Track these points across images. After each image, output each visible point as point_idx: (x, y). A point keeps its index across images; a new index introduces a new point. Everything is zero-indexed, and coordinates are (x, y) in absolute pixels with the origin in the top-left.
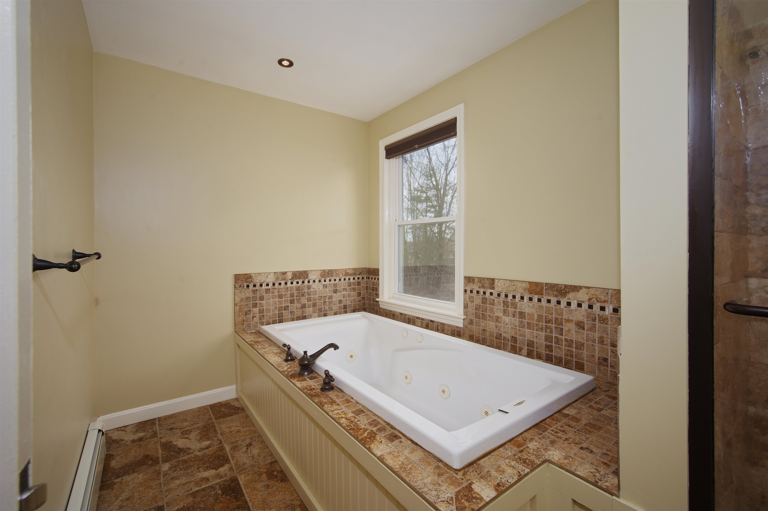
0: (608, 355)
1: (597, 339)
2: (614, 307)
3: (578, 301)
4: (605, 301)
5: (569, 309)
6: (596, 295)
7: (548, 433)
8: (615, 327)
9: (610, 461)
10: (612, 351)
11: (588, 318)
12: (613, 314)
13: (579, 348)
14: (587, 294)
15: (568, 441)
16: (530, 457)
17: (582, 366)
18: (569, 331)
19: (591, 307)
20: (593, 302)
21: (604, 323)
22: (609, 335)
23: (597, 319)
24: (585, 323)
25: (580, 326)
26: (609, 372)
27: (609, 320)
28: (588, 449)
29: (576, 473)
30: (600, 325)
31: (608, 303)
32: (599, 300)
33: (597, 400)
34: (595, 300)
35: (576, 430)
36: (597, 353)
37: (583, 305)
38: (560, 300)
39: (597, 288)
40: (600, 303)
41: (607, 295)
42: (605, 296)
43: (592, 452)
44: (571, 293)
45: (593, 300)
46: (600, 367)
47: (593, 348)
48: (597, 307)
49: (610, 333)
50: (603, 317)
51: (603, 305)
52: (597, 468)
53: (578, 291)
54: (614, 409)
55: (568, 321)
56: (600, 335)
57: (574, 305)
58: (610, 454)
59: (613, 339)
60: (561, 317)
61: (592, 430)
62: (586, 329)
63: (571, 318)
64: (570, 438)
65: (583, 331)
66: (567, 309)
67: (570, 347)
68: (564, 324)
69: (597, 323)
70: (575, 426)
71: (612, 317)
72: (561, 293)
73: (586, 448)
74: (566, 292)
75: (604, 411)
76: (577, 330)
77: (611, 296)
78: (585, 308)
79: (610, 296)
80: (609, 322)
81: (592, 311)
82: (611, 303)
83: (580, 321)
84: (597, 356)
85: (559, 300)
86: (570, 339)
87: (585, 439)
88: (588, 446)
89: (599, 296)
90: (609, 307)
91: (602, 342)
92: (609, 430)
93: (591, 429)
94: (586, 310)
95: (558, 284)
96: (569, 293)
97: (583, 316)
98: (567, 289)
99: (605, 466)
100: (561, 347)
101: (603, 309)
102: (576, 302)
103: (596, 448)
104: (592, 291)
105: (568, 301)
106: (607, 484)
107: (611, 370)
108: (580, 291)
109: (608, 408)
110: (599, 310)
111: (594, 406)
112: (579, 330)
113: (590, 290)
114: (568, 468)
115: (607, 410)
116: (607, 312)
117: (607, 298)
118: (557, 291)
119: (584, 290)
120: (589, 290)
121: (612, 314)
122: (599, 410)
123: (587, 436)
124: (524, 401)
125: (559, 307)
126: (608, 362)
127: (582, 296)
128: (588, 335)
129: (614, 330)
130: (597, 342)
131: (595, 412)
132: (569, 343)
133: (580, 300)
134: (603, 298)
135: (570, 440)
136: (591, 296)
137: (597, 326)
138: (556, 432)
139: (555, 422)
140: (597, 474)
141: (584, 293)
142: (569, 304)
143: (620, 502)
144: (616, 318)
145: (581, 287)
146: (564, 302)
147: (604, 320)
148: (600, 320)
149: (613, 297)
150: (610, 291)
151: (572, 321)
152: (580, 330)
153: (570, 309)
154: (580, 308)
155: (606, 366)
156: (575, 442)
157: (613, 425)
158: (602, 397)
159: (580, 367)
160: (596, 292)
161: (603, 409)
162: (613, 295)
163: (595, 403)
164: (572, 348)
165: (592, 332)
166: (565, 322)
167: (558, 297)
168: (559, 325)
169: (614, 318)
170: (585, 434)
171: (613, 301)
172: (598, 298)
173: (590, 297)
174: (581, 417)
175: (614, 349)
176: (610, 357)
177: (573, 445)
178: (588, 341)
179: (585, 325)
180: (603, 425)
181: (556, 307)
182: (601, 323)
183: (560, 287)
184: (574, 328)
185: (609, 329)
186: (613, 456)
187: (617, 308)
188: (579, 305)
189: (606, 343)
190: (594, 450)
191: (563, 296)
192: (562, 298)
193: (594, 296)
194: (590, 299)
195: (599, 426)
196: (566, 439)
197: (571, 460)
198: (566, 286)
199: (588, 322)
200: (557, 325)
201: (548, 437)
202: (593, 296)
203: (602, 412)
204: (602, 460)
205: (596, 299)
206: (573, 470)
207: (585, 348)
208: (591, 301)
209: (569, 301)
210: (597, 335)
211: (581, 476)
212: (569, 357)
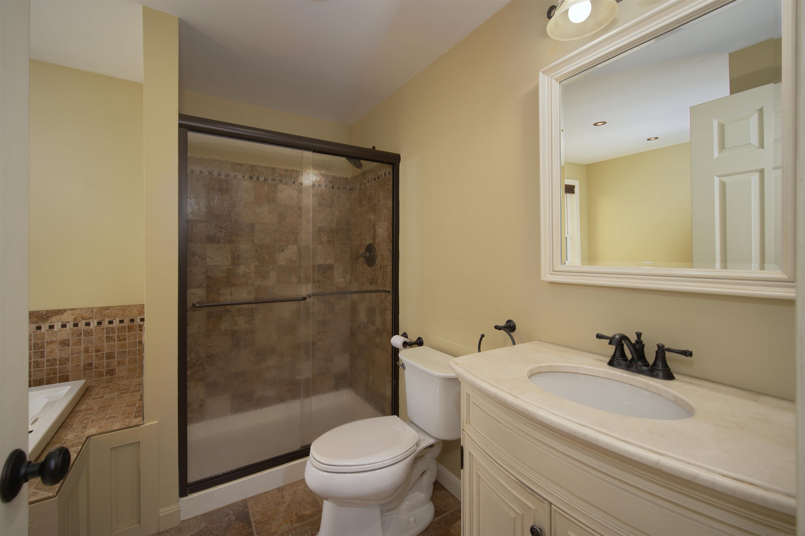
0: (93, 360)
1: (82, 350)
2: (98, 321)
3: (62, 323)
4: (90, 318)
5: (51, 332)
6: (81, 315)
7: (75, 425)
8: (99, 336)
9: (128, 415)
10: (96, 356)
11: (73, 335)
12: (98, 327)
13: (64, 363)
14: (72, 315)
15: (95, 421)
16: (74, 442)
17: (67, 378)
18: (52, 351)
19: (76, 325)
20: (78, 320)
21: (89, 336)
22: (94, 344)
23: (83, 334)
24: (70, 340)
25: (64, 344)
26: (94, 373)
27: (94, 332)
28: (111, 417)
29: (113, 429)
30: (86, 338)
31: (93, 319)
32: (84, 318)
33: (95, 393)
34: (80, 319)
35: (95, 414)
36: (82, 362)
37: (68, 325)
38: (41, 325)
39: (82, 308)
40: (85, 321)
41: (92, 312)
42: (90, 314)
43: (114, 417)
44: (54, 317)
45: (78, 319)
46: (85, 372)
47: (78, 359)
48: (82, 325)
49: (95, 342)
50: (88, 331)
51: (88, 321)
52: (123, 421)
53: (62, 314)
54: (111, 392)
55: (51, 342)
56: (85, 346)
57: (57, 327)
58: (126, 412)
59: (98, 346)
60: (42, 341)
61: (106, 408)
62: (71, 345)
63: (54, 339)
64: (95, 419)
65: (68, 348)
66: (49, 332)
67: (53, 365)
68: (46, 347)
69: (83, 338)
70: (91, 412)
71: (97, 329)
72: (42, 318)
73: (109, 418)
74: (48, 317)
75: (105, 396)
76: (62, 348)
77: (96, 313)
78: (70, 327)
79: (94, 313)
80: (94, 333)
81: (78, 328)
82: (95, 319)
83: (64, 340)
84: (82, 364)
85: (39, 326)
86: (52, 359)
87: (105, 414)
88: (110, 416)
89: (84, 315)
90: (93, 322)
91: (87, 351)
92: (116, 403)
93: (104, 409)
94: (71, 329)
95: (38, 311)
96: (51, 317)
97: (68, 334)
98: (50, 313)
99: (127, 418)
100: (42, 369)
101: (88, 324)
102: (60, 324)
103: (116, 414)
104: (78, 312)
105: (50, 324)
106: (134, 423)
107: (96, 371)
108: (65, 313)
109: (107, 394)
110: (84, 326)
111: (96, 397)
112: (63, 348)
113: (76, 311)
114: (106, 431)
115: (107, 395)
116: (92, 326)
117: (92, 315)
118: (36, 317)
119: (69, 312)
120: (74, 311)
121: (96, 327)
122: (102, 397)
123: (105, 412)
124: (37, 418)
125: (40, 332)
126: (93, 366)
127: (68, 318)
128: (73, 350)
129: (98, 339)
130: (82, 352)
131: (100, 399)
132: (52, 362)
133: (64, 321)
134: (88, 316)
135: (95, 420)
136: (77, 316)
137: (82, 339)
138: (82, 422)
139: (75, 418)
140: (126, 423)
141: (68, 314)
142: (52, 327)
143: (146, 426)
144: (100, 329)
145: (65, 310)
146: (45, 326)
147: (89, 333)
148: (86, 334)
149: (98, 313)
150: (95, 308)
151: (55, 341)
152: (65, 347)
153: (53, 331)
154: (65, 328)
155: (91, 369)
156: (100, 419)
157: (117, 400)
158: (97, 390)
159: (64, 379)
160: (82, 312)
161: (104, 396)
162: (97, 312)
163: (95, 395)
164: (55, 366)
165: (77, 346)
166: (47, 344)
167: (38, 323)
168: (39, 349)
169: (99, 329)
170: (102, 412)
171: (97, 316)
172: (84, 316)
173: (75, 317)
174: (91, 407)
175: (98, 354)
176: (95, 360)
177: (99, 421)
178: (73, 355)
179: (70, 342)
180: (111, 403)
181: (35, 333)
182: (86, 336)
183: (40, 313)
184: (58, 347)
185: (94, 339)
186: (128, 412)
187: (101, 321)
188: (64, 326)
189: (90, 351)
190: (115, 415)
191: (45, 321)
192: (43, 323)
193: (80, 316)
194: (75, 319)
195: (108, 405)
196: (92, 421)
197: (105, 427)
198: (48, 311)
199: (73, 338)
200: (36, 350)
201: (78, 427)
202: (78, 316)
203: (104, 398)
204: (124, 417)
205: (82, 318)
206: (110, 429)
207: (70, 361)
208: (76, 320)
209: (52, 324)
210: (82, 347)
211: (117, 429)
212: (52, 375)
